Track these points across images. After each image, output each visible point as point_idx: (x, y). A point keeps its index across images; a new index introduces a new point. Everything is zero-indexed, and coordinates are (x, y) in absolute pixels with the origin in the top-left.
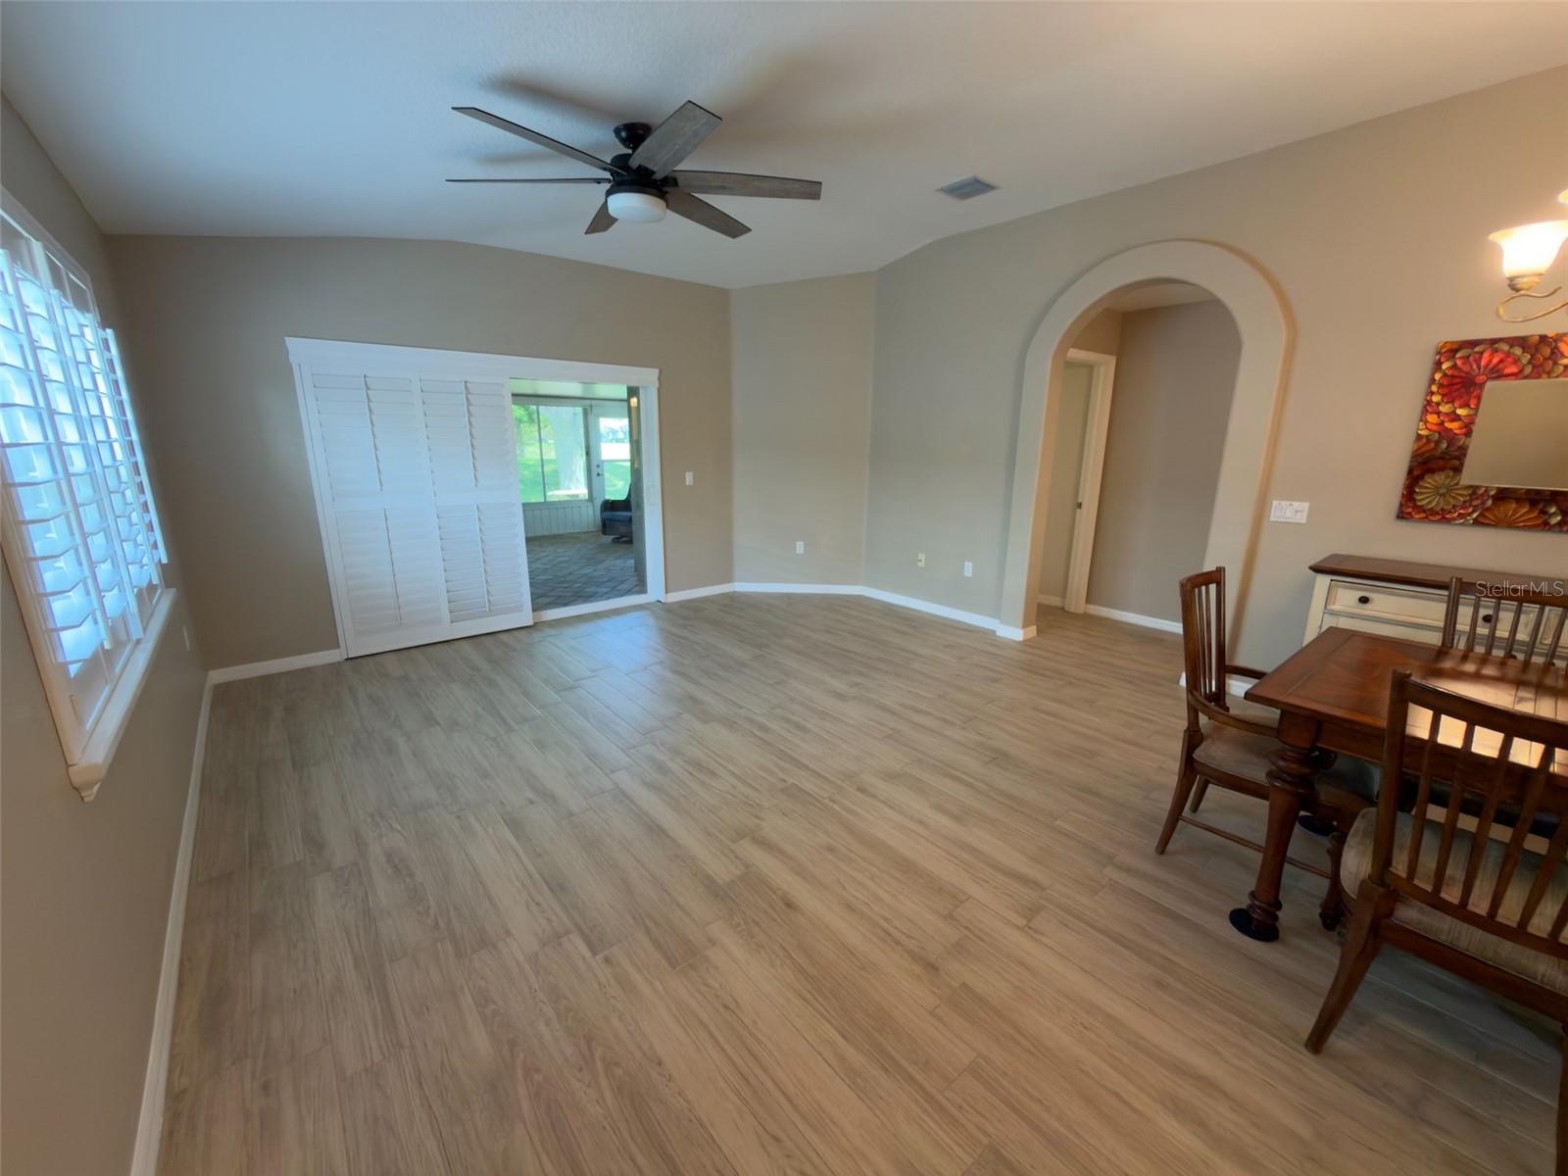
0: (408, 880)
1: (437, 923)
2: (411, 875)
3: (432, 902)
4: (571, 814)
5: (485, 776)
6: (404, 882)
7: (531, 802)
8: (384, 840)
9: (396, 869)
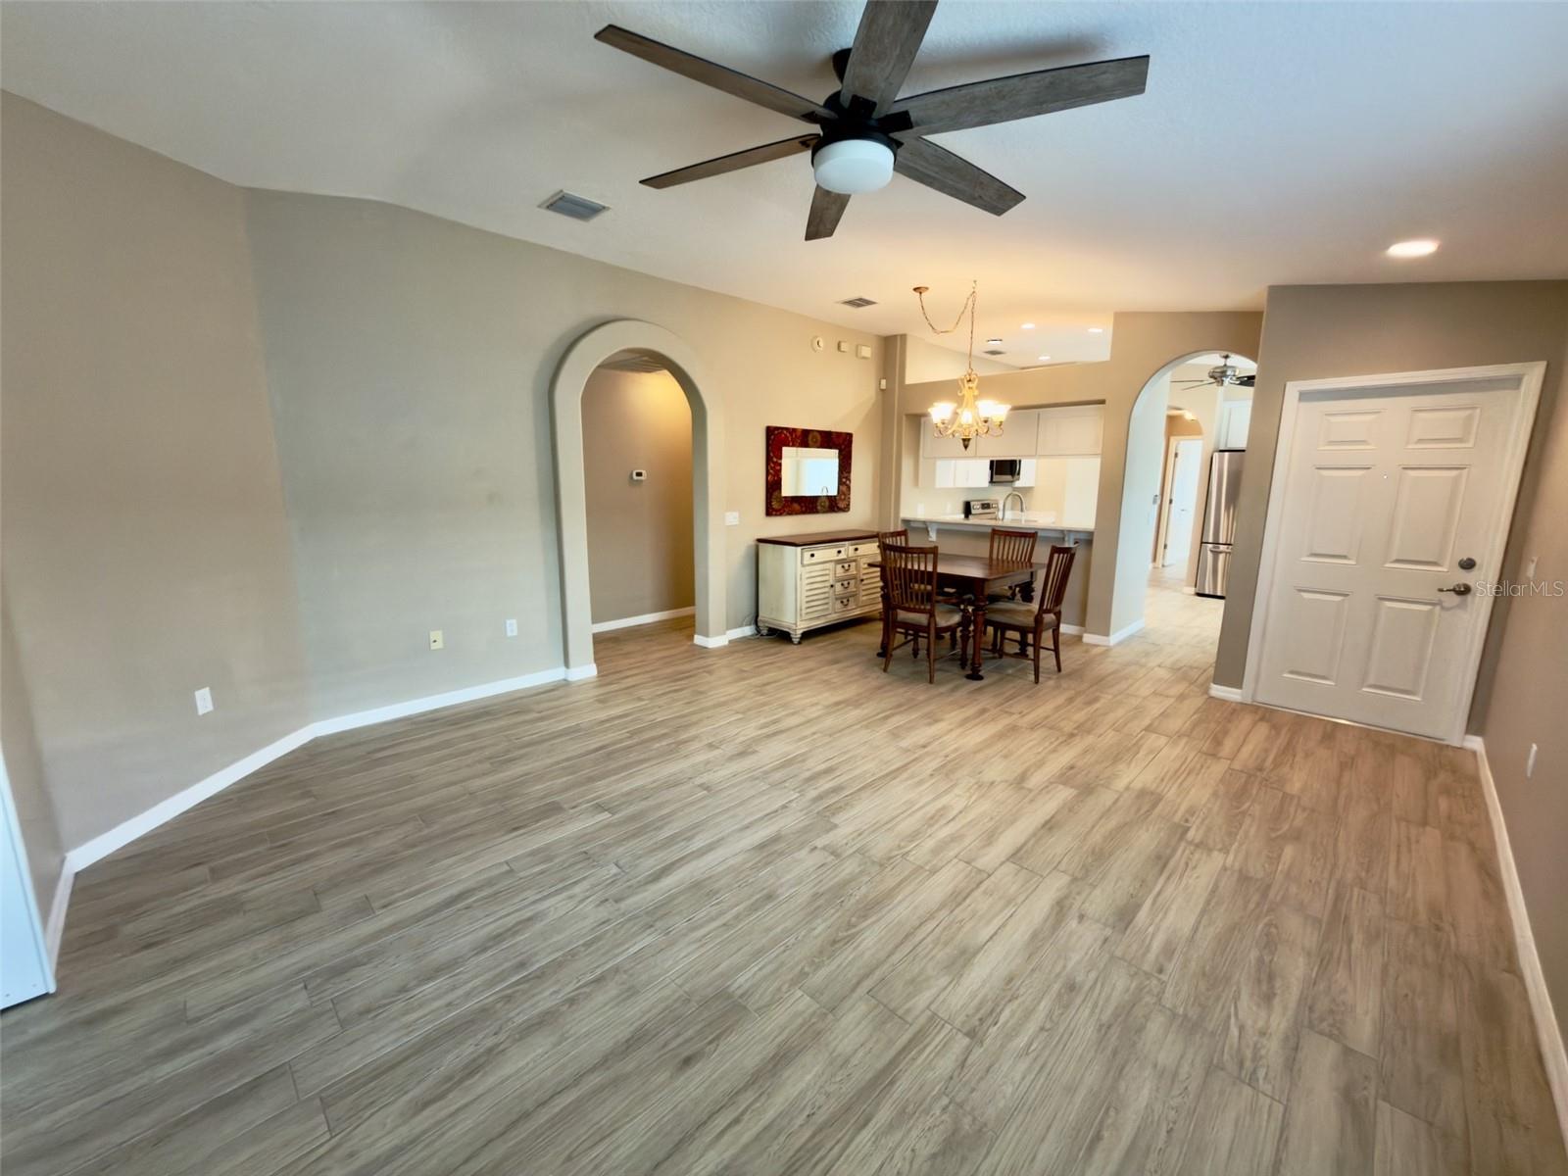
0: (1267, 959)
1: (1268, 911)
2: (1260, 961)
3: (1260, 927)
4: (1075, 880)
5: (1072, 987)
6: (1271, 961)
7: (1081, 917)
8: (1261, 1024)
9: (1271, 978)
